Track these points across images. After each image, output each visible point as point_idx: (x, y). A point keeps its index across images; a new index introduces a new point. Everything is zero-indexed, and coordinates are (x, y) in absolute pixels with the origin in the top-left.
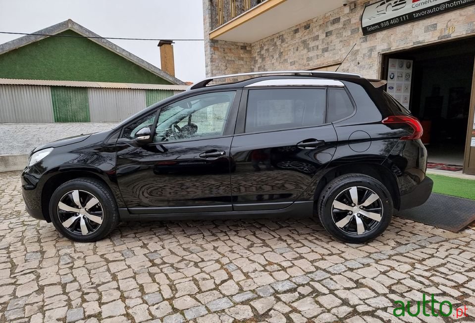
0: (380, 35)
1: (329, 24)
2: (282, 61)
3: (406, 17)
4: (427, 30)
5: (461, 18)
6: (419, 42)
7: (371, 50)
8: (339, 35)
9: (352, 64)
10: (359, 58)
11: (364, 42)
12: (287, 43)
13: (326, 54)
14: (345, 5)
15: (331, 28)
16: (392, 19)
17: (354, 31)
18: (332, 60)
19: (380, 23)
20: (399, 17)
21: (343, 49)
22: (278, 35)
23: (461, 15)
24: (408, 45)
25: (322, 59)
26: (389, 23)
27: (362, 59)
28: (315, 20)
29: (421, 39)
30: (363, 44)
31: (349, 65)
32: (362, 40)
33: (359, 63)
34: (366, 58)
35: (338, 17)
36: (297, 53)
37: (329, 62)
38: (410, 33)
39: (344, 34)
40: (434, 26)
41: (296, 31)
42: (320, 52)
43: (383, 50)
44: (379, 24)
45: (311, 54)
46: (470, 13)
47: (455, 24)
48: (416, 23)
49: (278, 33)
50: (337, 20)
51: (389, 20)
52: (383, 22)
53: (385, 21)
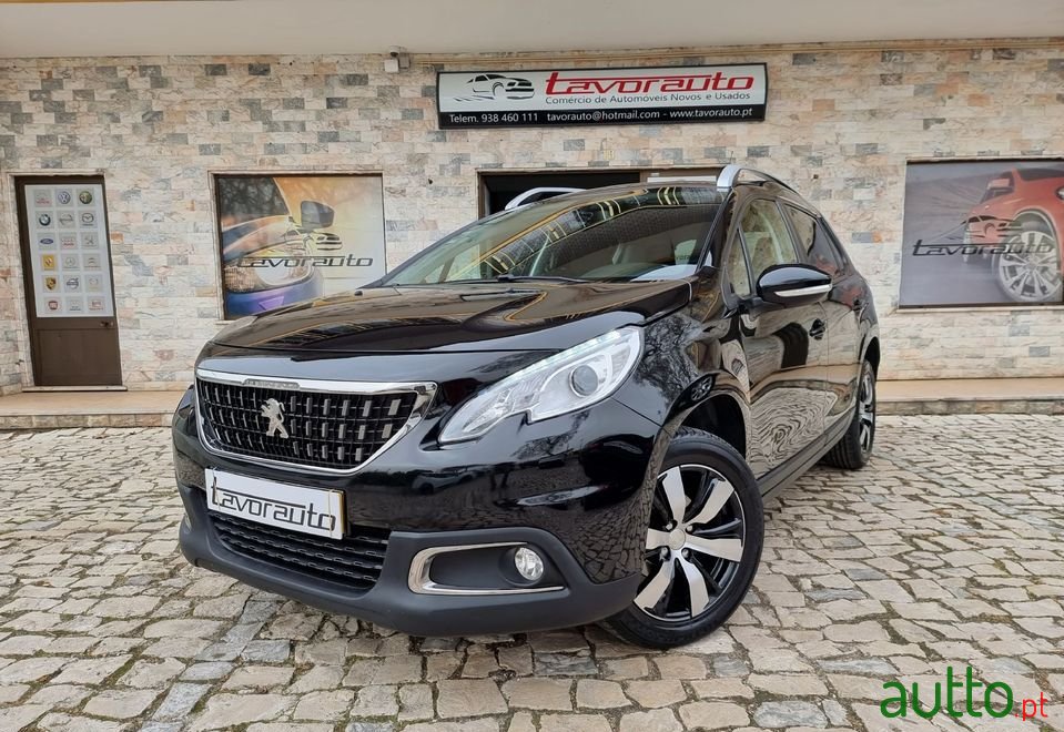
0: (476, 136)
1: (335, 81)
2: (159, 135)
3: (533, 117)
4: (568, 146)
5: (621, 140)
6: (556, 165)
7: (460, 160)
8: (367, 110)
9: (413, 182)
10: (430, 170)
11: (438, 140)
12: (178, 91)
13: (332, 146)
14: (394, 55)
15: (340, 92)
16: (507, 113)
17: (411, 114)
18: (354, 162)
19: (482, 113)
20: (520, 113)
21: (383, 144)
22: (133, 62)
23: (621, 135)
24: (537, 165)
25: (321, 155)
26: (500, 118)
27: (437, 173)
28: (287, 61)
29: (559, 159)
30: (435, 144)
31: (406, 180)
32: (433, 137)
33: (431, 182)
34: (448, 175)
35: (361, 72)
36: (225, 127)
37: (344, 167)
38: (537, 144)
39: (384, 114)
40: (580, 143)
41: (217, 70)
42: (312, 140)
43: (486, 166)
44: (478, 114)
45: (278, 138)
46: (634, 135)
47: (614, 147)
48: (546, 131)
49: (138, 57)
50: (361, 80)
51: (501, 114)
52: (487, 113)
53: (493, 113)
